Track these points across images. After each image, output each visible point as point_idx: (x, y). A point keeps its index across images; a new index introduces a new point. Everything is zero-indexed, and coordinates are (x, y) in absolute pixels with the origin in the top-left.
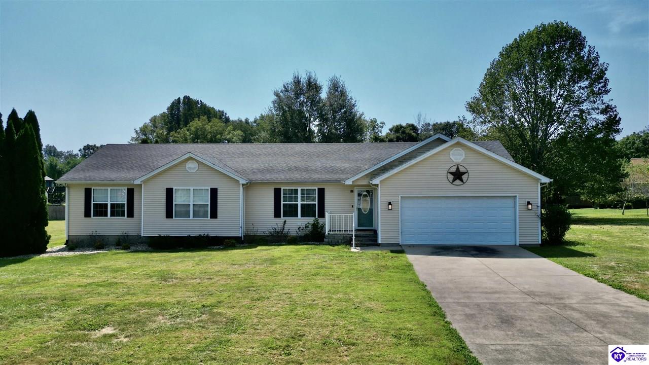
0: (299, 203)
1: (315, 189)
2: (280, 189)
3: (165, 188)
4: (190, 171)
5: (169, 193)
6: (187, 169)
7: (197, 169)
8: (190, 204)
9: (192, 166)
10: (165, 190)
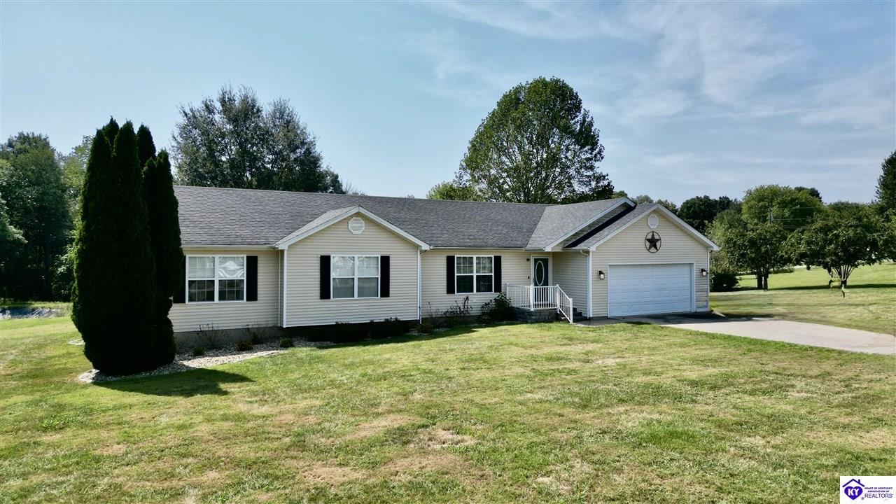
0: (475, 274)
1: (491, 258)
2: (454, 257)
3: (319, 256)
4: (354, 232)
5: (325, 262)
6: (350, 229)
7: (363, 229)
8: (354, 279)
9: (356, 225)
10: (319, 259)
